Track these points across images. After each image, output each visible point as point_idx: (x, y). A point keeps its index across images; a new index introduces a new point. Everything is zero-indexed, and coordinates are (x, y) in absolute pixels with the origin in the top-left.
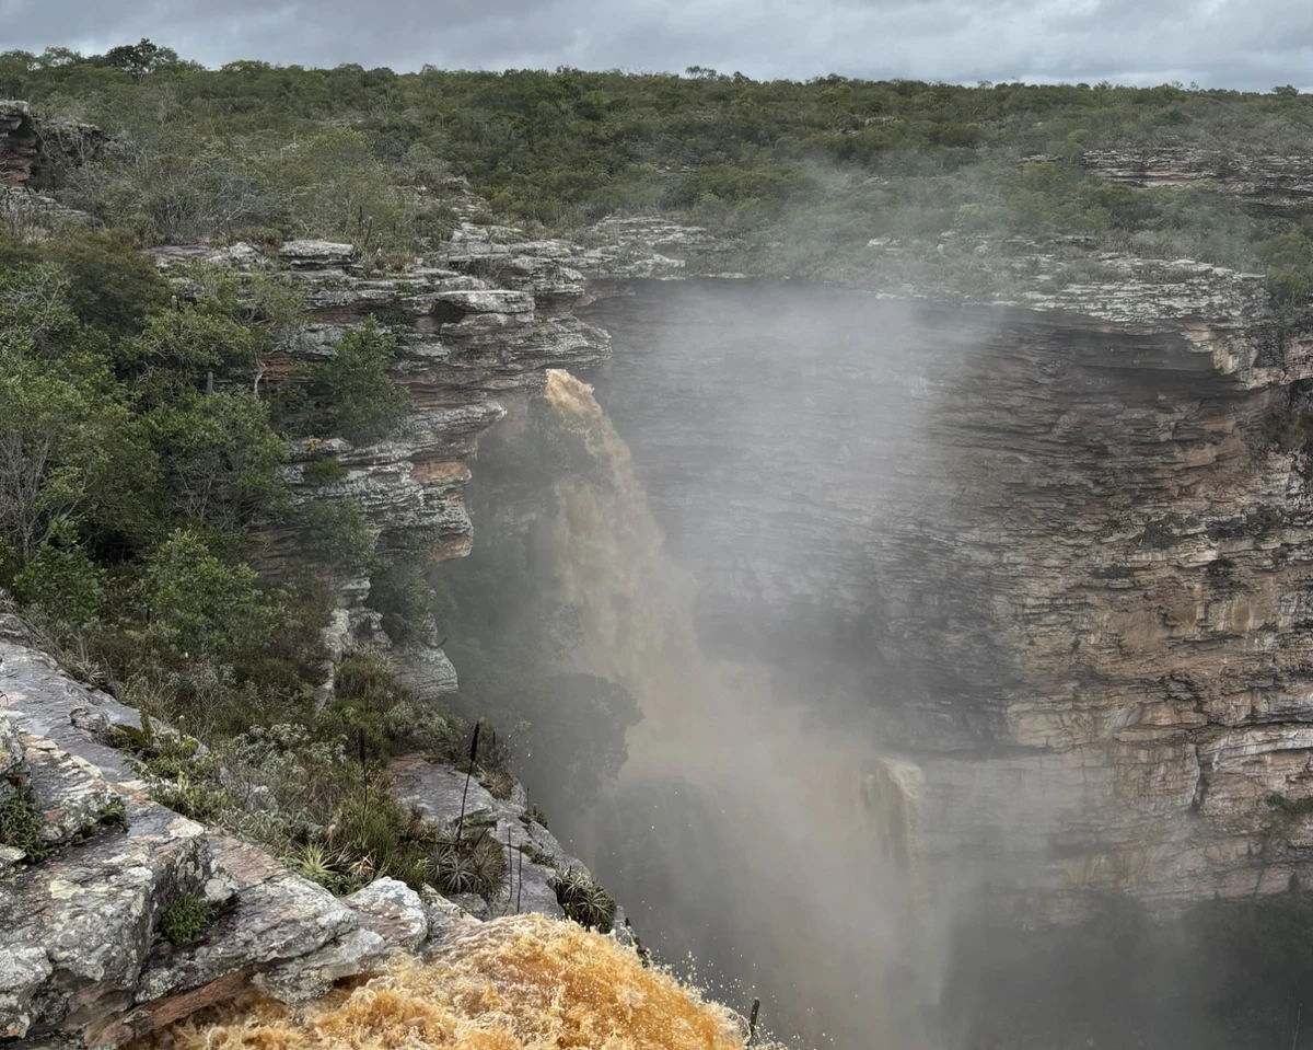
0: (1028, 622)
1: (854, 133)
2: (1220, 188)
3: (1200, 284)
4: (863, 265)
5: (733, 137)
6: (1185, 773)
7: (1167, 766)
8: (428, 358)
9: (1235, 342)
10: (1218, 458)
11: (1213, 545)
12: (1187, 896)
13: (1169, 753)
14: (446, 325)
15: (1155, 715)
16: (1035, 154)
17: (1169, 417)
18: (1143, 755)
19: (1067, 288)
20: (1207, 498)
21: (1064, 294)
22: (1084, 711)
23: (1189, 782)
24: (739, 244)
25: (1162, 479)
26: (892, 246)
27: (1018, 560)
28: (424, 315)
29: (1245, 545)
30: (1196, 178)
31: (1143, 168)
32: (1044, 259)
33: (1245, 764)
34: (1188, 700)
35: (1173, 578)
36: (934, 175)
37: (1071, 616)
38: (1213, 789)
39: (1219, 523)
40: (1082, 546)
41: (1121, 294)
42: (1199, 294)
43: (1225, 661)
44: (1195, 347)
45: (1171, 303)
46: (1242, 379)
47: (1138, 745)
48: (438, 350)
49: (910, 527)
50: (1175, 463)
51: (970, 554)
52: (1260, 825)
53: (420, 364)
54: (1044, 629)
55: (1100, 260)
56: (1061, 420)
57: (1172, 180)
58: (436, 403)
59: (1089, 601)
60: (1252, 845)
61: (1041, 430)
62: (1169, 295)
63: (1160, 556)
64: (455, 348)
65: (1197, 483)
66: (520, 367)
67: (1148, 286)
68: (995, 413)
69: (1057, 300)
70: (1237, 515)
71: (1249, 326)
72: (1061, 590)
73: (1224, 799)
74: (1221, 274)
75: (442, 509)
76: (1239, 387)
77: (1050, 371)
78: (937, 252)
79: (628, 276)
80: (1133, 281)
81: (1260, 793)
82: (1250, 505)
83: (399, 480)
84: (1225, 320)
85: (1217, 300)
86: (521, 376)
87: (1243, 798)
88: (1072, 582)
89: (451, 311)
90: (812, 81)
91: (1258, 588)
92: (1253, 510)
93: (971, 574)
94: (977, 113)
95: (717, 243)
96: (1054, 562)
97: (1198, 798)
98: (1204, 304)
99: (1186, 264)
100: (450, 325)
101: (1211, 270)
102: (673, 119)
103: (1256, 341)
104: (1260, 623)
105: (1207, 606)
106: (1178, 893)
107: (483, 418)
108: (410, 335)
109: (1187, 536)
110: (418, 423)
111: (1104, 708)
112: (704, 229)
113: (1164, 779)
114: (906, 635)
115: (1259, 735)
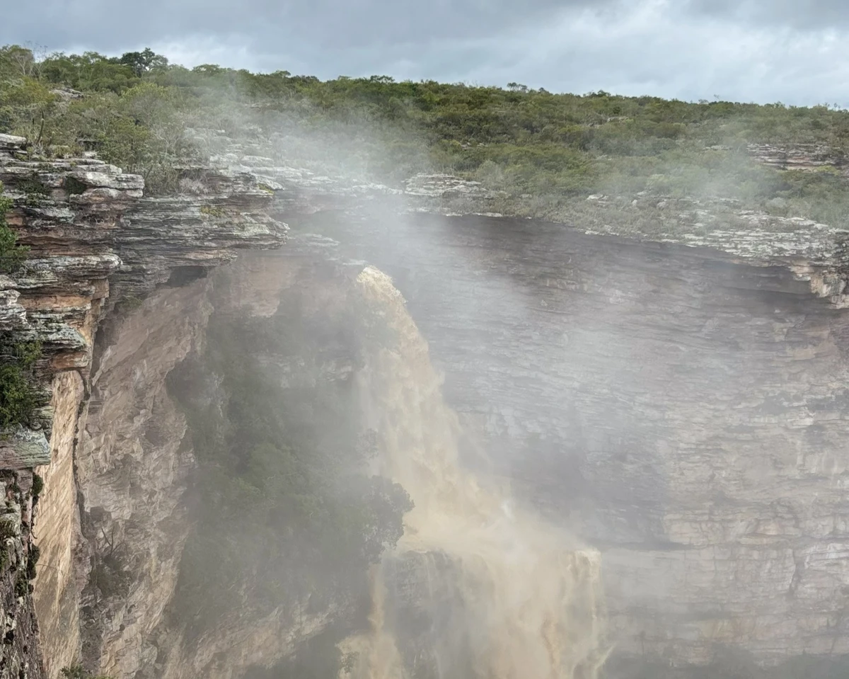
0: (680, 459)
1: (598, 126)
2: (836, 173)
3: (804, 234)
4: (582, 212)
5: (515, 125)
6: (784, 568)
7: (772, 563)
8: (54, 218)
9: (828, 276)
10: (817, 355)
11: (811, 414)
12: (783, 652)
13: (774, 554)
14: (72, 195)
15: (766, 527)
16: (715, 145)
17: (782, 325)
18: (756, 555)
19: (713, 232)
20: (808, 382)
21: (710, 236)
22: (716, 522)
23: (787, 575)
24: (500, 194)
25: (777, 367)
26: (603, 200)
27: (676, 417)
28: (56, 188)
29: (834, 416)
30: (821, 165)
31: (785, 157)
32: (702, 213)
33: (828, 565)
34: (789, 519)
35: (782, 435)
36: (644, 155)
37: (710, 457)
38: (804, 580)
39: (816, 400)
40: (718, 410)
41: (748, 238)
42: (802, 240)
43: (816, 494)
44: (798, 277)
45: (782, 246)
46: (833, 302)
47: (753, 547)
48: (65, 213)
49: (605, 391)
50: (787, 357)
51: (644, 411)
52: (836, 607)
53: (49, 222)
54: (691, 465)
55: (740, 215)
56: (707, 323)
57: (805, 166)
58: (69, 253)
59: (723, 448)
60: (830, 620)
61: (695, 329)
62: (781, 240)
63: (774, 420)
64: (81, 213)
65: (803, 371)
66: (213, 245)
67: (768, 233)
68: (665, 317)
69: (704, 240)
70: (829, 395)
71: (840, 265)
72: (704, 439)
73: (811, 588)
74: (819, 228)
75: (59, 330)
76: (831, 307)
77: (700, 289)
78: (631, 205)
79: (343, 195)
80: (758, 229)
81: (837, 585)
82: (839, 389)
83: (6, 303)
84: (820, 259)
85: (815, 245)
86: (216, 251)
87: (825, 588)
88: (711, 434)
89: (78, 185)
90: (587, 95)
91: (841, 446)
92: (841, 393)
93: (645, 425)
94: (685, 117)
95: (487, 192)
96: (700, 420)
97: (793, 586)
98: (805, 248)
99: (797, 220)
100: (75, 196)
101: (813, 225)
102: (477, 112)
103: (844, 276)
104: (842, 470)
105: (805, 455)
106: (777, 649)
107: (97, 265)
108: (43, 201)
109: (793, 407)
110: (41, 265)
111: (730, 521)
112: (479, 183)
113: (769, 571)
114: (598, 464)
115: (839, 546)
